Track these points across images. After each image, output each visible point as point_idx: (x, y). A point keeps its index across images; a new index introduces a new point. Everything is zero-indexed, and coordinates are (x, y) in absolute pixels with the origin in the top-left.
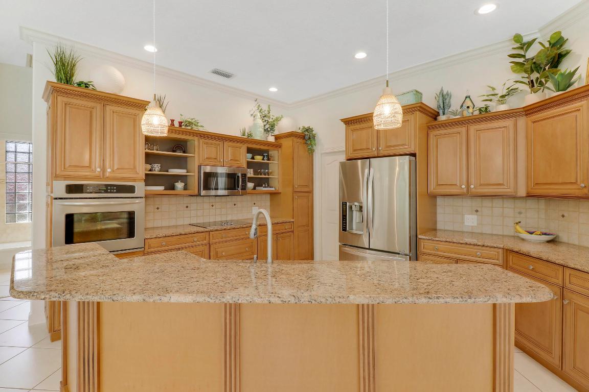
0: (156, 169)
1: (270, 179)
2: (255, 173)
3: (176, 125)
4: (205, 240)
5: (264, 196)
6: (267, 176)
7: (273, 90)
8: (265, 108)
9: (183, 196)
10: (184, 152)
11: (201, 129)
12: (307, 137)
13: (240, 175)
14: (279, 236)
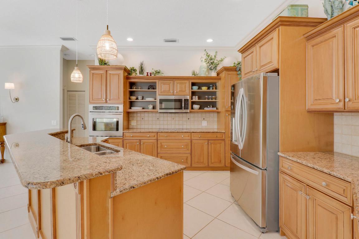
0: (140, 99)
1: (217, 102)
2: (199, 98)
3: (149, 74)
4: (154, 137)
5: (212, 114)
6: (214, 100)
7: (210, 41)
8: (212, 54)
9: (152, 112)
10: (154, 89)
11: (163, 75)
12: (238, 69)
13: (183, 99)
14: (210, 141)
